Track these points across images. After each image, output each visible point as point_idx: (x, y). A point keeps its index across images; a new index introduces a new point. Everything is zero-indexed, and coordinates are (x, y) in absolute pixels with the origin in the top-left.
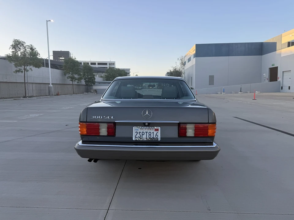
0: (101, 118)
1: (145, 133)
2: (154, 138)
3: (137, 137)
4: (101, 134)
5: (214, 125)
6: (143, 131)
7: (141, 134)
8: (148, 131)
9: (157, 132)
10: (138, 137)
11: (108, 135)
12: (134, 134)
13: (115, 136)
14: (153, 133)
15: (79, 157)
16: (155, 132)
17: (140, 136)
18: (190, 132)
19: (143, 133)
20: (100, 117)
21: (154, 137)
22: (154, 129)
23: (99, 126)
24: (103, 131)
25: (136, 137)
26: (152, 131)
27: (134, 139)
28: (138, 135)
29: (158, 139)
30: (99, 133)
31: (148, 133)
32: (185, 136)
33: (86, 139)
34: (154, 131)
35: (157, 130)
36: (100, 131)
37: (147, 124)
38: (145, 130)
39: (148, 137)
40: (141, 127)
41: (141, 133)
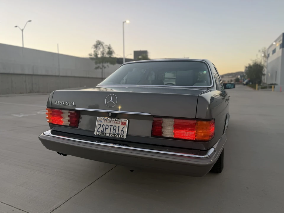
1: (110, 127)
3: (99, 131)
6: (107, 124)
7: (104, 128)
9: (124, 126)
10: (101, 132)
12: (97, 127)
14: (119, 127)
16: (121, 127)
17: (103, 131)
19: (107, 126)
22: (121, 123)
25: (98, 131)
26: (117, 125)
27: (95, 133)
28: (101, 129)
29: (123, 136)
31: (112, 127)
34: (120, 125)
35: (124, 124)
38: (110, 122)
39: (112, 132)
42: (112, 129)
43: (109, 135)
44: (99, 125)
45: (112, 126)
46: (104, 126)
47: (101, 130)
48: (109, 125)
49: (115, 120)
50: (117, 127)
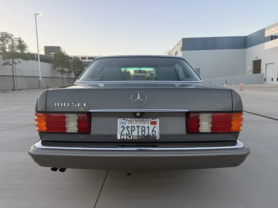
0: (68, 105)
1: (136, 128)
2: (150, 136)
3: (124, 135)
4: (68, 131)
5: (240, 114)
6: (133, 125)
7: (130, 129)
8: (141, 125)
9: (154, 126)
10: (125, 135)
11: (79, 132)
12: (120, 130)
13: (90, 134)
14: (148, 127)
15: (37, 165)
16: (151, 127)
17: (128, 133)
18: (205, 126)
19: (133, 129)
20: (66, 105)
21: (150, 133)
22: (150, 122)
23: (65, 117)
24: (72, 126)
25: (121, 135)
27: (119, 138)
28: (126, 131)
30: (66, 129)
31: (140, 129)
32: (198, 132)
33: (47, 138)
34: (149, 125)
36: (66, 126)
37: (138, 114)
40: (129, 119)
41: (130, 127)
42: (140, 131)
43: (138, 138)
44: (122, 127)
45: (140, 127)
46: (129, 127)
47: (126, 133)
48: (135, 127)
49: (143, 120)
50: (146, 128)
